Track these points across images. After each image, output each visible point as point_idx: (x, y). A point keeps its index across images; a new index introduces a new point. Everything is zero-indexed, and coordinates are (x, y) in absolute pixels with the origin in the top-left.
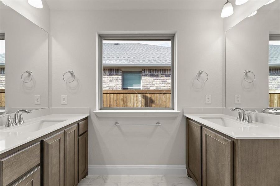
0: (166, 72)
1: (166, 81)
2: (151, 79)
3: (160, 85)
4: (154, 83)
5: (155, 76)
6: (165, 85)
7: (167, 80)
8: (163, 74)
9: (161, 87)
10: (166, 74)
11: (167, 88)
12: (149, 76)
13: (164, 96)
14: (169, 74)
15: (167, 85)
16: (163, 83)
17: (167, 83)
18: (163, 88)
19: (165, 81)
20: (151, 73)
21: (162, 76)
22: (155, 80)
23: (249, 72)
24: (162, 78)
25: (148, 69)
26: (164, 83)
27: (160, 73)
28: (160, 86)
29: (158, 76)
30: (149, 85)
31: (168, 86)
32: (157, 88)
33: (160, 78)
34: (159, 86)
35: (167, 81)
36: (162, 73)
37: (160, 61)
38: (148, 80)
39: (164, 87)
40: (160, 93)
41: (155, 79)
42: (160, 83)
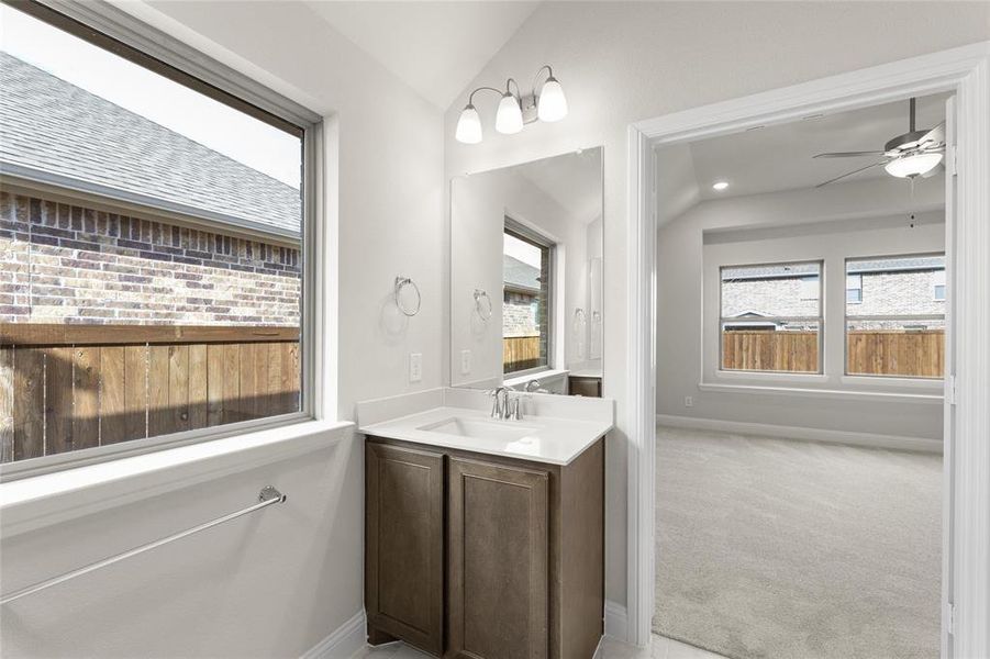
0: (147, 234)
1: (150, 281)
2: (39, 254)
3: (111, 295)
4: (63, 280)
5: (76, 245)
6: (140, 300)
7: (153, 273)
8: (129, 244)
9: (117, 310)
10: (147, 247)
11: (151, 312)
12: (22, 238)
13: (176, 354)
14: (161, 249)
15: (152, 301)
16: (126, 288)
17: (155, 289)
18: (129, 315)
19: (141, 280)
20: (43, 225)
21: (121, 253)
22: (77, 270)
23: (484, 294)
24: (122, 261)
25: (20, 199)
26: (136, 289)
27: (113, 233)
28: (112, 304)
29: (97, 248)
30: (29, 294)
31: (155, 307)
32: (90, 312)
33: (112, 259)
34: (99, 300)
35: (155, 278)
36: (125, 234)
37: (108, 173)
38: (14, 261)
39: (137, 306)
40: (151, 344)
41: (76, 264)
42: (110, 287)
